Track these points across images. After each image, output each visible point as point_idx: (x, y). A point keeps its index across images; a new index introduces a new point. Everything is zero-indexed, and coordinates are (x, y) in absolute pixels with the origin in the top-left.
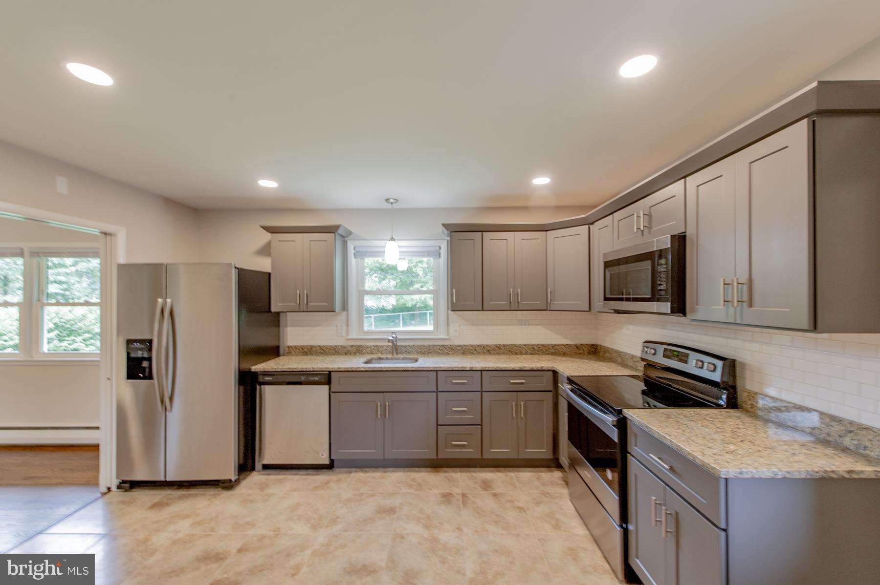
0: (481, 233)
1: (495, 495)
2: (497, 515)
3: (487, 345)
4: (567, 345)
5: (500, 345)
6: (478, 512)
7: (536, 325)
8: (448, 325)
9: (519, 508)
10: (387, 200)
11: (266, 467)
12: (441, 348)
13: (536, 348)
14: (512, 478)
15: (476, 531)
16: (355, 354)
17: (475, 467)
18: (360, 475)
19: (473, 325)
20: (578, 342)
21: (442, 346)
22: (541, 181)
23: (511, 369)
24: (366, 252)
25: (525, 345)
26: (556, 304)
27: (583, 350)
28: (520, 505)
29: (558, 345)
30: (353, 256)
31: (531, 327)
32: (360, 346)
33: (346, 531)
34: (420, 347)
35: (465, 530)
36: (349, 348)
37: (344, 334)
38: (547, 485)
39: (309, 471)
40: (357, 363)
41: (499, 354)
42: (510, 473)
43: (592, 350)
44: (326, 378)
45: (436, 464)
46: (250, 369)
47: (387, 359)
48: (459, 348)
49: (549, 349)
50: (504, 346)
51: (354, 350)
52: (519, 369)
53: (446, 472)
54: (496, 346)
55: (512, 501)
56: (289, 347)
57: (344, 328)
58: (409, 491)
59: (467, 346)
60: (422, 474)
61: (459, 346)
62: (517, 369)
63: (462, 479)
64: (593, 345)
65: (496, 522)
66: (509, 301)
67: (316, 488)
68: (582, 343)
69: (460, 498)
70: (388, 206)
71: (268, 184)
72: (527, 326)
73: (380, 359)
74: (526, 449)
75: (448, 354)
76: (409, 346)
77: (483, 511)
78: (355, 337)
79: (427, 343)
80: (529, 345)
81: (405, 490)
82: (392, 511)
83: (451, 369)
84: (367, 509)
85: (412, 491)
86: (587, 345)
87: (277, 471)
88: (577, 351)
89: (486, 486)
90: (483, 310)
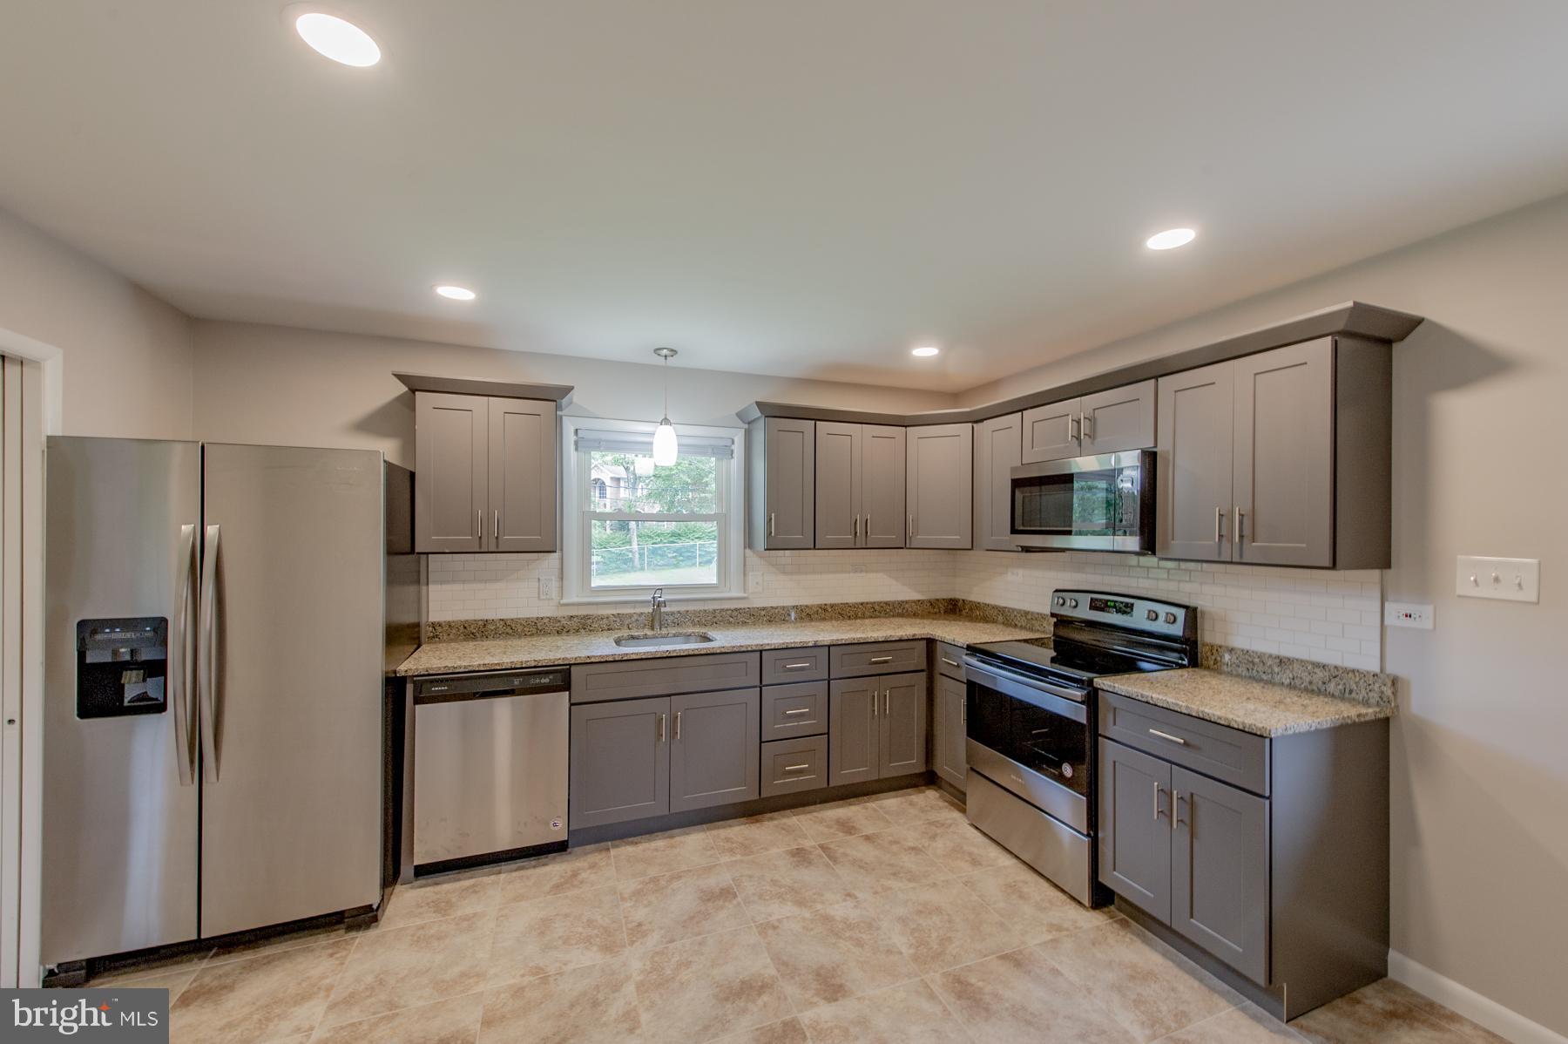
0: (813, 422)
1: (868, 838)
2: (890, 865)
3: (807, 606)
4: (919, 601)
5: (826, 605)
6: (860, 867)
7: (877, 571)
8: (745, 575)
9: (913, 849)
10: (657, 351)
11: (423, 871)
12: (735, 613)
13: (877, 607)
14: (875, 810)
15: (876, 893)
16: (577, 631)
17: (815, 803)
18: (626, 851)
19: (784, 573)
20: (932, 596)
21: (736, 610)
22: (925, 352)
23: (873, 640)
24: (599, 441)
25: (862, 604)
26: (920, 539)
27: (939, 608)
28: (911, 844)
29: (907, 602)
30: (572, 447)
31: (871, 575)
32: (587, 617)
33: (672, 941)
34: (696, 613)
35: (860, 895)
36: (564, 622)
37: (554, 594)
39: (520, 863)
40: (602, 647)
42: (868, 804)
43: (951, 607)
44: (564, 677)
45: (753, 810)
46: (395, 672)
47: (646, 637)
48: (763, 613)
50: (832, 606)
51: (574, 624)
52: (883, 639)
53: (772, 819)
54: (820, 606)
55: (896, 842)
56: (433, 625)
57: (555, 584)
58: (734, 859)
59: (776, 608)
60: (737, 829)
61: (764, 609)
62: (880, 640)
63: (810, 826)
64: (951, 599)
65: (894, 874)
66: (853, 533)
67: (557, 888)
68: (938, 597)
69: (820, 851)
70: (660, 361)
72: (863, 574)
73: (633, 638)
74: (890, 763)
75: (744, 623)
76: (679, 612)
77: (866, 864)
78: (575, 600)
79: (710, 607)
80: (867, 603)
81: (726, 859)
82: (726, 894)
83: (784, 646)
84: (683, 899)
85: (738, 857)
86: (944, 599)
88: (932, 611)
89: (847, 828)
90: (815, 548)
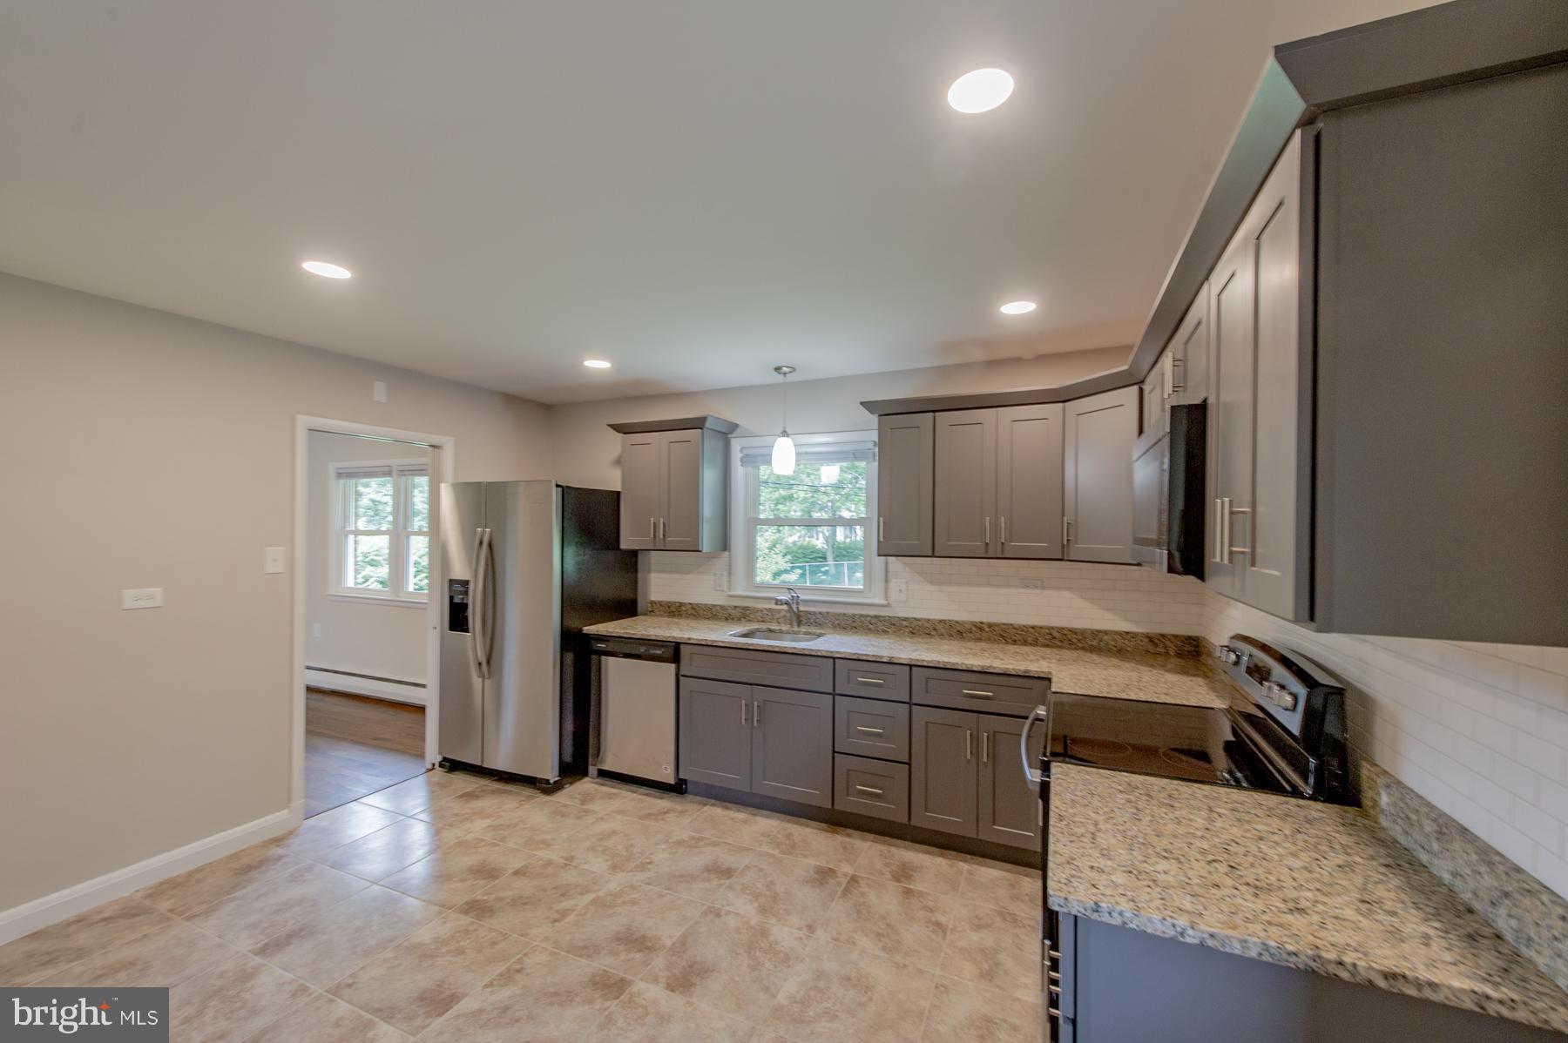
0: (932, 414)
1: (908, 892)
2: (889, 925)
3: (957, 622)
4: (1127, 633)
5: (982, 623)
6: (859, 912)
7: (1059, 589)
8: (887, 581)
9: (938, 925)
10: (778, 369)
11: (604, 774)
12: (874, 621)
13: (1056, 634)
14: (960, 872)
15: (836, 940)
16: (739, 619)
17: (904, 839)
18: (716, 811)
19: (931, 582)
20: (1154, 629)
21: (876, 617)
22: (1018, 308)
23: (965, 668)
24: (757, 456)
25: (1033, 627)
26: (1077, 550)
27: (1166, 647)
28: (942, 919)
29: (1106, 633)
30: (739, 463)
31: (1048, 593)
32: (746, 608)
33: (648, 884)
34: (838, 616)
35: (819, 933)
36: (730, 611)
37: (725, 588)
38: (1022, 901)
39: (652, 791)
40: (726, 634)
41: (979, 640)
42: (961, 863)
43: (1188, 648)
44: (673, 652)
45: (836, 820)
46: (581, 630)
47: (781, 632)
48: (905, 623)
49: (1085, 638)
50: (990, 625)
51: (736, 613)
52: (979, 669)
53: (849, 835)
54: (974, 624)
55: (931, 910)
56: (652, 603)
57: (725, 578)
58: (771, 851)
59: (919, 620)
60: (808, 830)
61: (906, 619)
62: (975, 669)
63: (869, 852)
64: (1190, 637)
65: (879, 935)
66: (983, 541)
67: (648, 816)
68: (1164, 632)
69: (844, 881)
70: (779, 378)
71: (597, 364)
72: (1039, 591)
73: (771, 631)
74: (994, 825)
75: (885, 632)
76: (820, 613)
77: (869, 912)
78: (740, 592)
79: (851, 611)
80: (1041, 628)
81: (765, 848)
82: (727, 873)
83: (855, 657)
84: (694, 862)
85: (776, 852)
86: (1175, 636)
87: (615, 783)
88: (1151, 648)
89: (903, 873)
90: (933, 556)
